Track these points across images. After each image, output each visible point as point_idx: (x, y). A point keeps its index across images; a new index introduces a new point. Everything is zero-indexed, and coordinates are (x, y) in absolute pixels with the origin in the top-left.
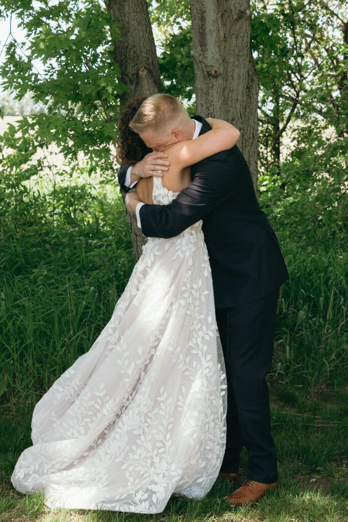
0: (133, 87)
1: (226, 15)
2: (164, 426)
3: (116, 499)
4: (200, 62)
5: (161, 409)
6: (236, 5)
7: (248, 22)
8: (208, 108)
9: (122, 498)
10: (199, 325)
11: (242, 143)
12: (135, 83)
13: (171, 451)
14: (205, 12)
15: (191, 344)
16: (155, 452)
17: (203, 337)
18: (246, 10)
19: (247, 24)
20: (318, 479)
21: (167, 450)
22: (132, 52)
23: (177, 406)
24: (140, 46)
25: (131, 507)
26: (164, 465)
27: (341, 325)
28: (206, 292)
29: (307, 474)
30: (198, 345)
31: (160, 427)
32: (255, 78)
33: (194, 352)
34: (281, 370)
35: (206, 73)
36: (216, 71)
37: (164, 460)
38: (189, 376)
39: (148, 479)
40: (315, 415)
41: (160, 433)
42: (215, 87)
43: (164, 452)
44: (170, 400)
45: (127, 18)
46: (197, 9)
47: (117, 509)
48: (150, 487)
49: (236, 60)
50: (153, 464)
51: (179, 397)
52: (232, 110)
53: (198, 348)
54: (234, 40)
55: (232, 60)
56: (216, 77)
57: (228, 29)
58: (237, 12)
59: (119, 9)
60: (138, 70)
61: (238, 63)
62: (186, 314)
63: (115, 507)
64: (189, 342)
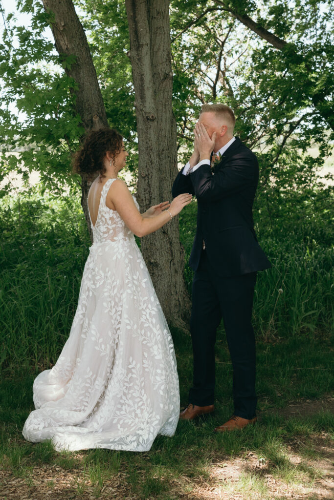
1: (155, 76)
2: (138, 386)
3: (111, 441)
4: (141, 110)
5: (133, 373)
6: (163, 69)
7: (171, 81)
8: (147, 143)
9: (116, 440)
10: (145, 305)
12: (90, 126)
13: (148, 403)
14: (144, 74)
15: (142, 320)
16: (136, 406)
17: (150, 313)
18: (169, 73)
19: (171, 83)
21: (145, 403)
22: (87, 105)
23: (144, 368)
24: (92, 100)
25: (123, 446)
26: (146, 415)
28: (145, 280)
30: (148, 320)
31: (136, 387)
33: (146, 325)
35: (145, 118)
36: (152, 116)
37: (144, 411)
38: (146, 344)
39: (134, 427)
41: (137, 391)
42: (152, 128)
43: (143, 404)
44: (139, 366)
45: (82, 81)
46: (138, 73)
47: (112, 448)
48: (138, 432)
49: (164, 109)
50: (136, 415)
51: (144, 361)
52: (162, 143)
53: (149, 322)
54: (162, 94)
55: (161, 108)
56: (153, 120)
57: (157, 86)
58: (163, 74)
59: (76, 75)
60: (92, 117)
61: (165, 110)
62: (134, 299)
63: (111, 446)
64: (140, 319)
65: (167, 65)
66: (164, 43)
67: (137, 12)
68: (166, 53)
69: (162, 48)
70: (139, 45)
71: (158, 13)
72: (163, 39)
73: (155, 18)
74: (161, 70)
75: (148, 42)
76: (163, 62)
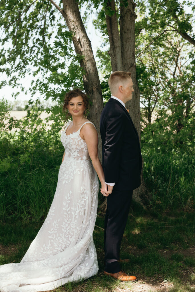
0: (91, 95)
1: (126, 65)
6: (130, 61)
7: (135, 68)
11: (134, 115)
12: (92, 93)
14: (117, 64)
18: (133, 63)
20: (167, 251)
24: (93, 79)
27: (175, 185)
29: (162, 249)
32: (138, 90)
34: (151, 204)
40: (165, 222)
46: (114, 63)
58: (130, 64)
65: (132, 59)
66: (131, 46)
67: (113, 28)
68: (132, 52)
69: (129, 49)
70: (114, 47)
71: (128, 30)
72: (130, 45)
73: (126, 32)
74: (129, 61)
75: (120, 45)
76: (130, 57)
